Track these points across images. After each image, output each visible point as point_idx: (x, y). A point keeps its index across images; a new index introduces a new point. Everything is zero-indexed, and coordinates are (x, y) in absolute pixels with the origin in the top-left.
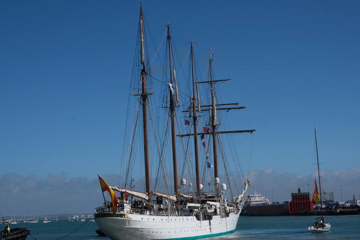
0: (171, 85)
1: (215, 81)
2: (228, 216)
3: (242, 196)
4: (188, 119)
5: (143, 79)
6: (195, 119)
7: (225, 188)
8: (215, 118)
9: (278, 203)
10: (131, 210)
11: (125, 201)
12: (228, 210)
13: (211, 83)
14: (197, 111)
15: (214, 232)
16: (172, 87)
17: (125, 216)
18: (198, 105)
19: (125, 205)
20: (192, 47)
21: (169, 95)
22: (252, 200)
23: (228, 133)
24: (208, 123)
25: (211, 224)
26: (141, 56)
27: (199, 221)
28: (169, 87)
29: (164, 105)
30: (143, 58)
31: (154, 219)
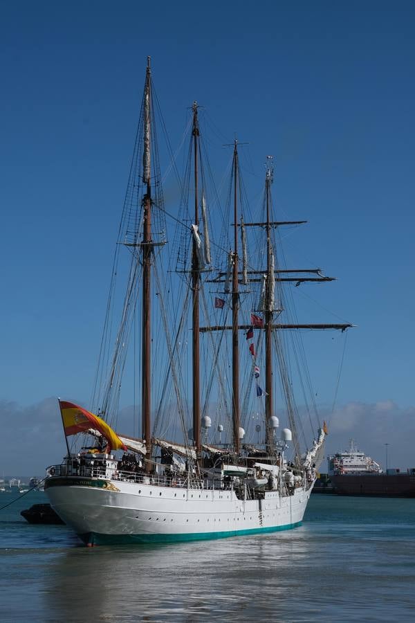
0: (195, 228)
1: (275, 223)
2: (293, 494)
3: (313, 454)
4: (222, 297)
5: (146, 213)
6: (236, 297)
7: (289, 438)
8: (273, 298)
9: (398, 471)
10: (120, 474)
11: (107, 456)
12: (293, 482)
13: (267, 228)
14: (240, 281)
15: (268, 523)
16: (198, 232)
17: (106, 485)
18: (244, 269)
19: (107, 462)
20: (236, 153)
21: (191, 248)
22: (344, 464)
23: (296, 329)
24: (257, 306)
25: (263, 508)
26: (145, 167)
27: (241, 501)
28: (193, 231)
29: (180, 266)
30: (148, 172)
31: (161, 494)
